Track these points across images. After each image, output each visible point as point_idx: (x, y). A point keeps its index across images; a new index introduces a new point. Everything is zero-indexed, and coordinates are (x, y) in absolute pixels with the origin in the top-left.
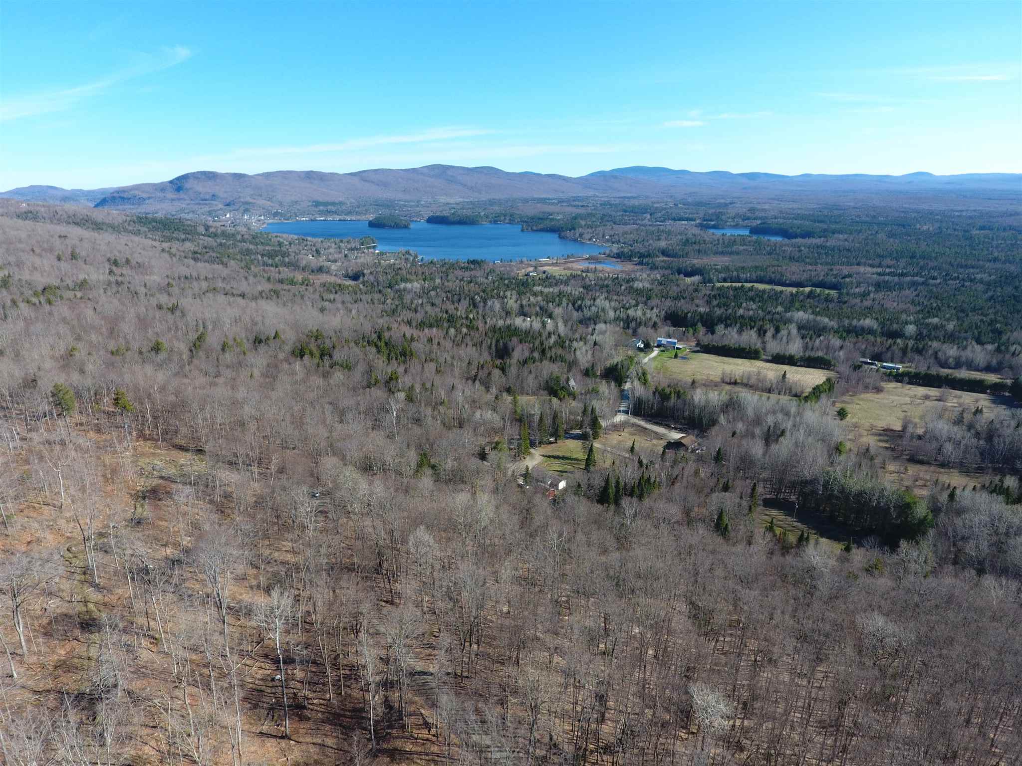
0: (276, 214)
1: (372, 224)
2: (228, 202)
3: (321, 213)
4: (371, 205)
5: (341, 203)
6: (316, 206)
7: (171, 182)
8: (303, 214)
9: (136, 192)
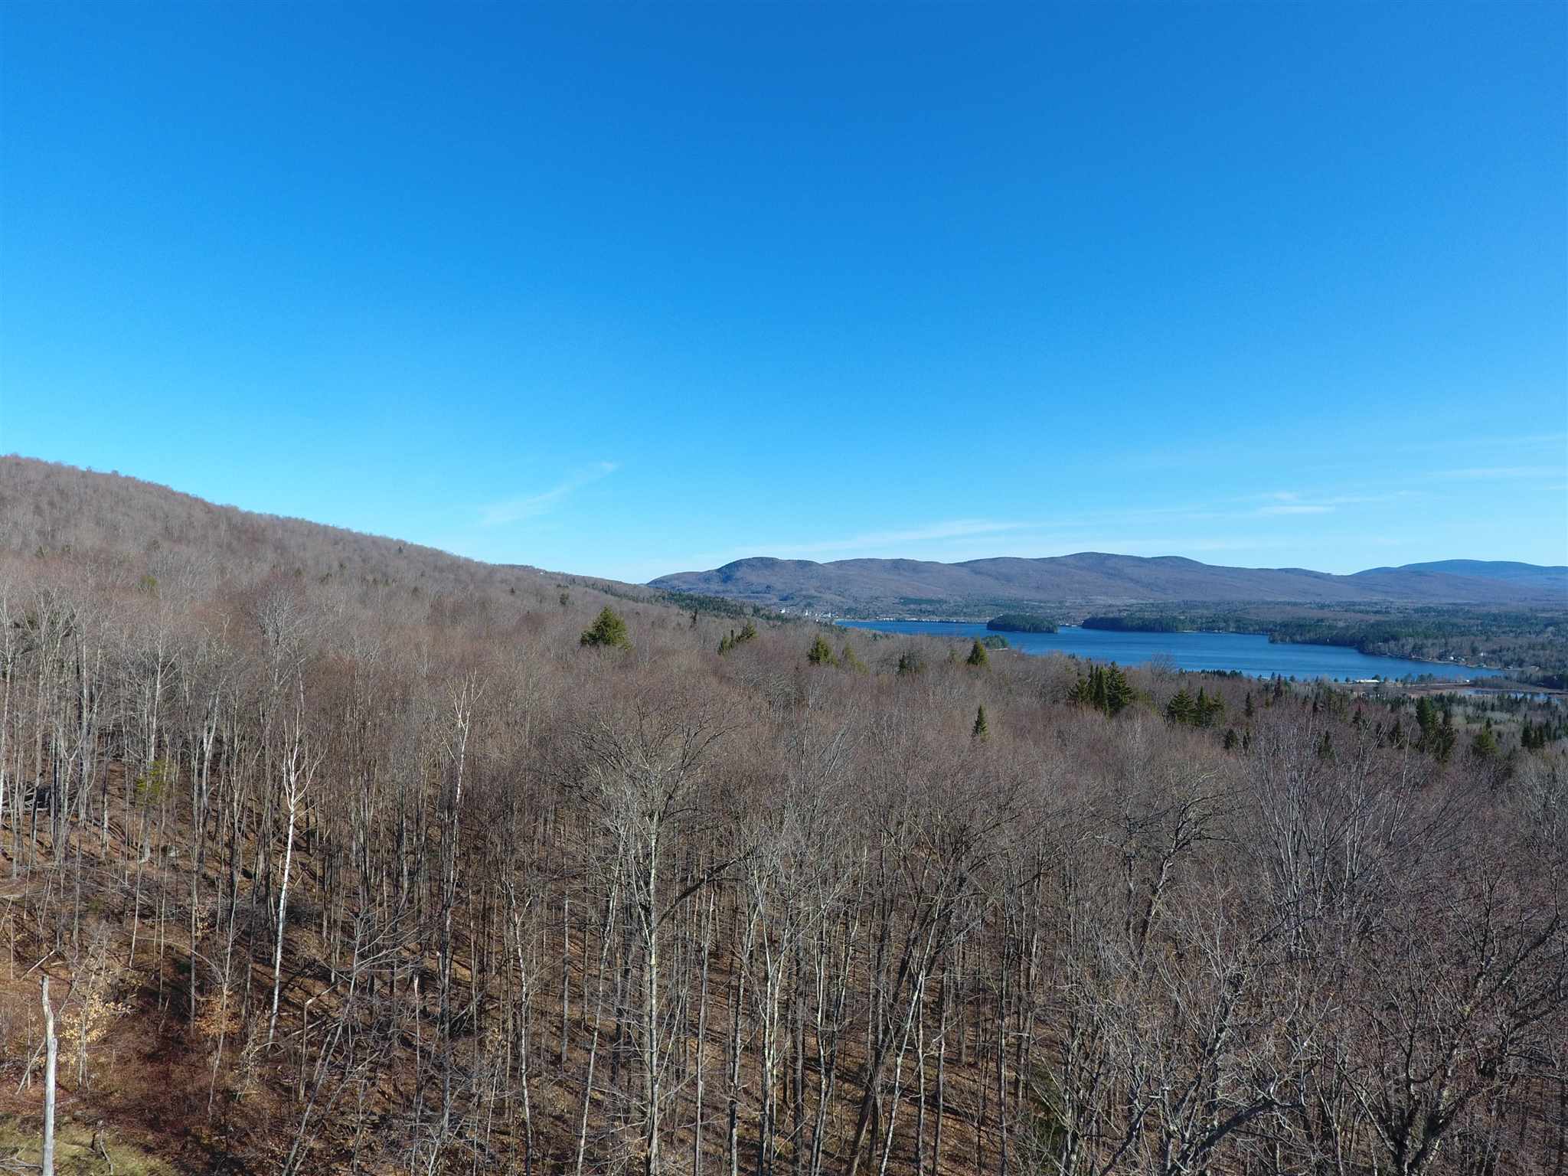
0: (849, 611)
1: (991, 626)
2: (786, 595)
3: (913, 613)
4: (987, 605)
5: (940, 601)
6: (904, 604)
7: (719, 570)
8: (886, 612)
9: (676, 582)
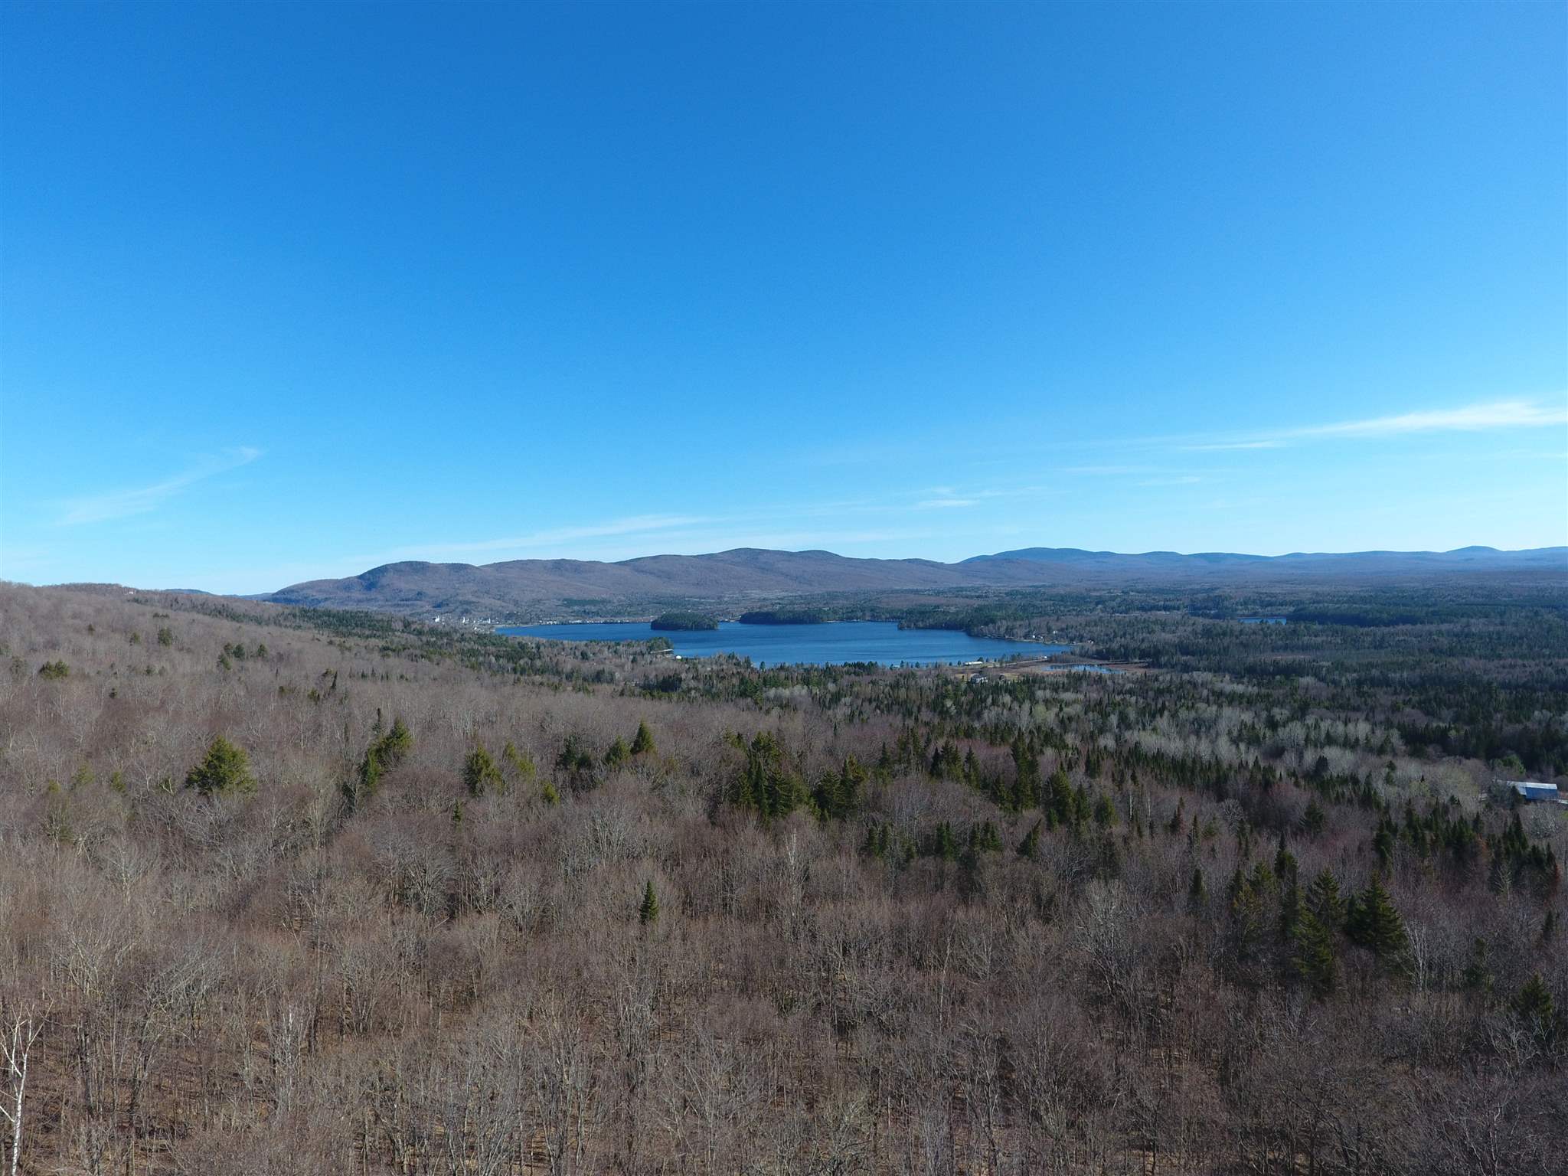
0: (510, 616)
1: (655, 626)
2: (439, 601)
3: (577, 615)
4: (650, 603)
5: (603, 601)
6: (567, 606)
7: (361, 577)
8: (549, 615)
9: (309, 592)
